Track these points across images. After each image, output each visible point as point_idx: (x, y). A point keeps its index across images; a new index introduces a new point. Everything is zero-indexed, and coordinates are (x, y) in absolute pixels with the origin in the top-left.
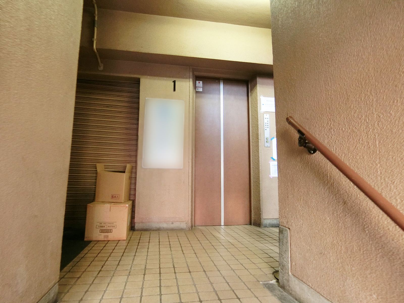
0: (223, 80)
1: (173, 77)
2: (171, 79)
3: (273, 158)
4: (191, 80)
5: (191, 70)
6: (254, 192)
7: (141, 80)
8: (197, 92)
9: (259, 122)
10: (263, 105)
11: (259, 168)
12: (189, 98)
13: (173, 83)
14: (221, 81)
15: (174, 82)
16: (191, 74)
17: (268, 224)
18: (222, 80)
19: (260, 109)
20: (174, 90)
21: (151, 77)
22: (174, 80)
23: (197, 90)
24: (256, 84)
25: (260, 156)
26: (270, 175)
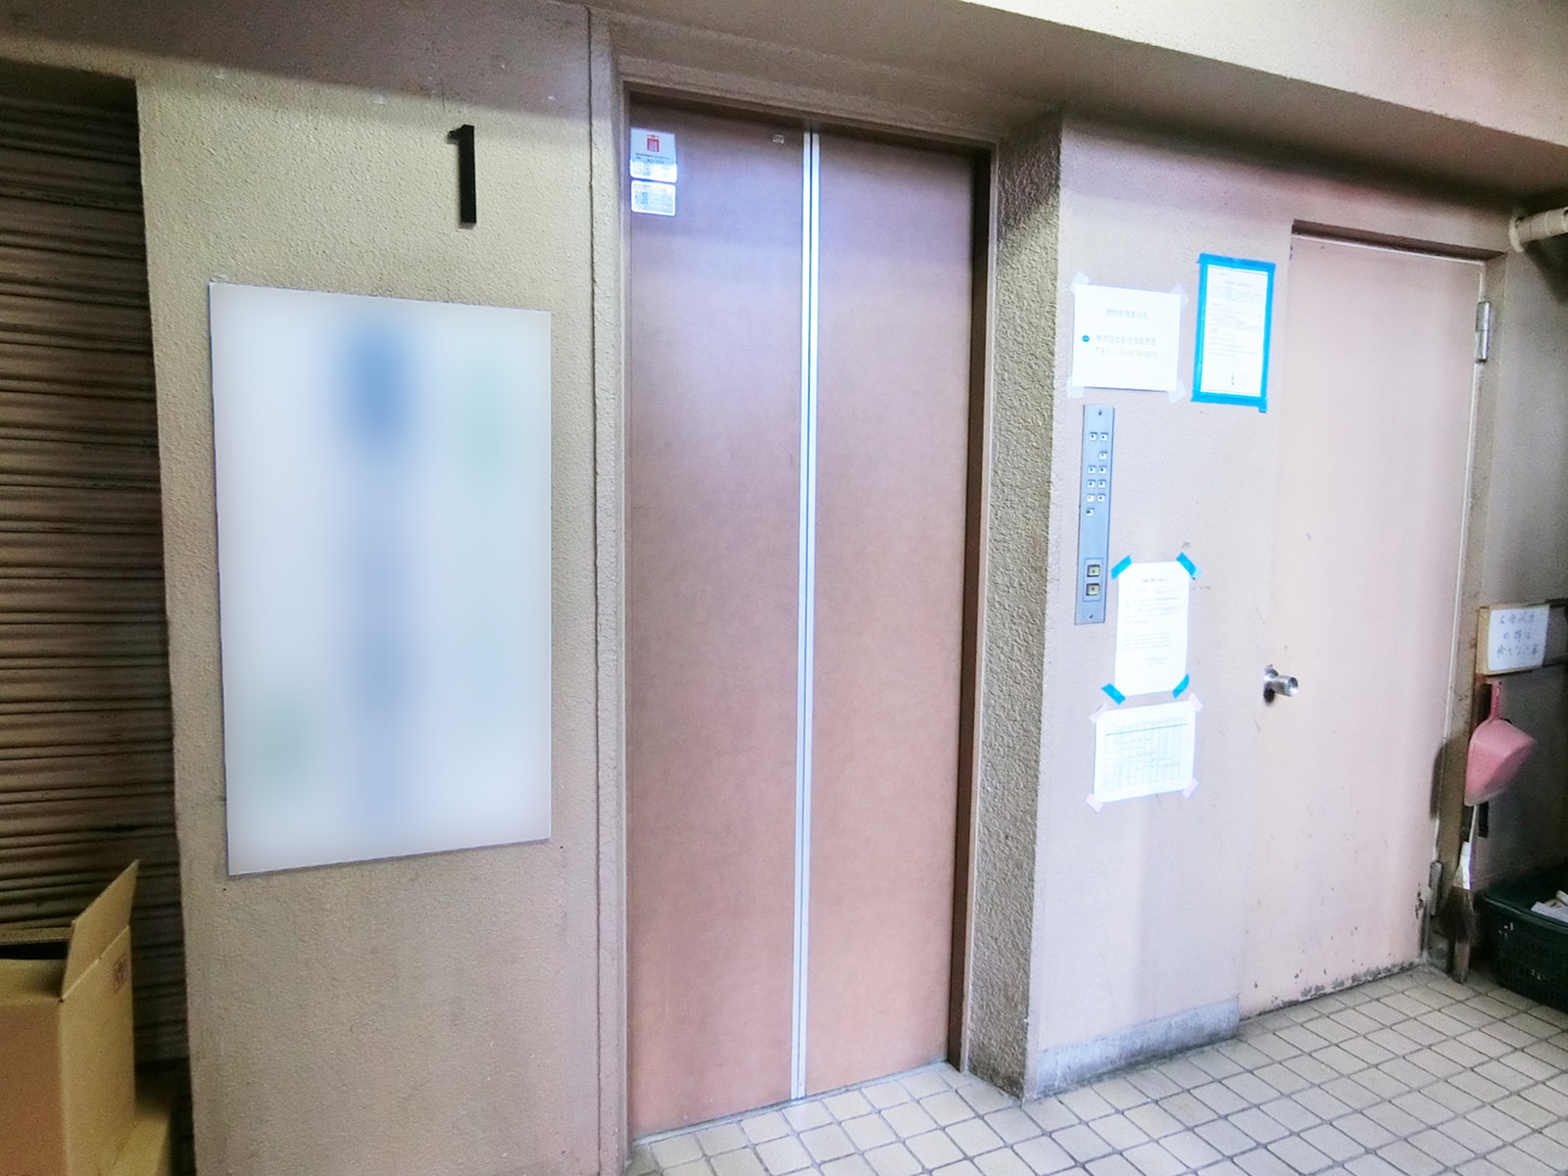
0: (819, 132)
1: (447, 91)
2: (432, 107)
3: (1117, 687)
4: (603, 128)
5: (601, 35)
6: (985, 889)
7: (141, 97)
8: (639, 225)
9: (1055, 465)
10: (1086, 339)
11: (1037, 762)
12: (589, 282)
13: (451, 151)
14: (807, 137)
15: (464, 138)
16: (603, 75)
17: (1059, 1074)
18: (816, 137)
19: (1067, 375)
20: (468, 214)
21: (250, 80)
22: (458, 125)
23: (636, 208)
24: (1054, 186)
25: (1045, 686)
26: (1091, 795)
